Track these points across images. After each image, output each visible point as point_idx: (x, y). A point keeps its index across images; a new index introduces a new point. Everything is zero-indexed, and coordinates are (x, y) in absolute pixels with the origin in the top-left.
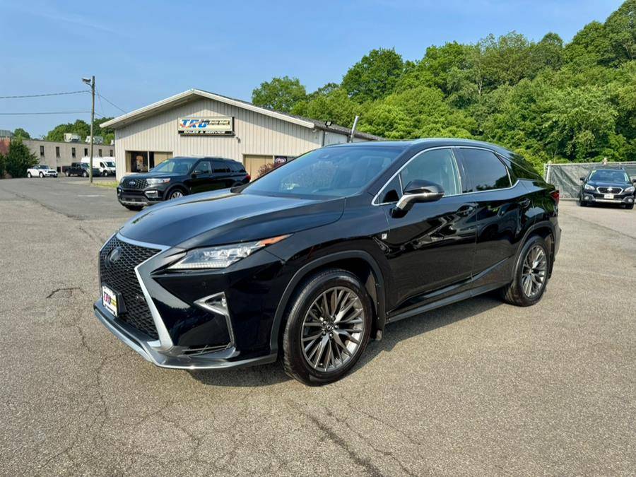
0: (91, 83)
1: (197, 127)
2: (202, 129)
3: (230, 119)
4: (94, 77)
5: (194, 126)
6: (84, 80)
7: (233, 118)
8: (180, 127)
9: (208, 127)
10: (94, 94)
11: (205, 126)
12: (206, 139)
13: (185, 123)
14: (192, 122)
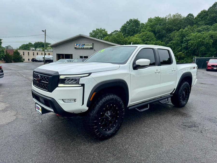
0: (45, 32)
1: (81, 46)
2: (82, 47)
3: (92, 44)
4: (45, 30)
5: (80, 46)
6: (43, 31)
7: (93, 43)
8: (75, 46)
9: (85, 46)
10: (45, 35)
11: (83, 46)
12: (84, 50)
13: (77, 45)
14: (79, 44)
